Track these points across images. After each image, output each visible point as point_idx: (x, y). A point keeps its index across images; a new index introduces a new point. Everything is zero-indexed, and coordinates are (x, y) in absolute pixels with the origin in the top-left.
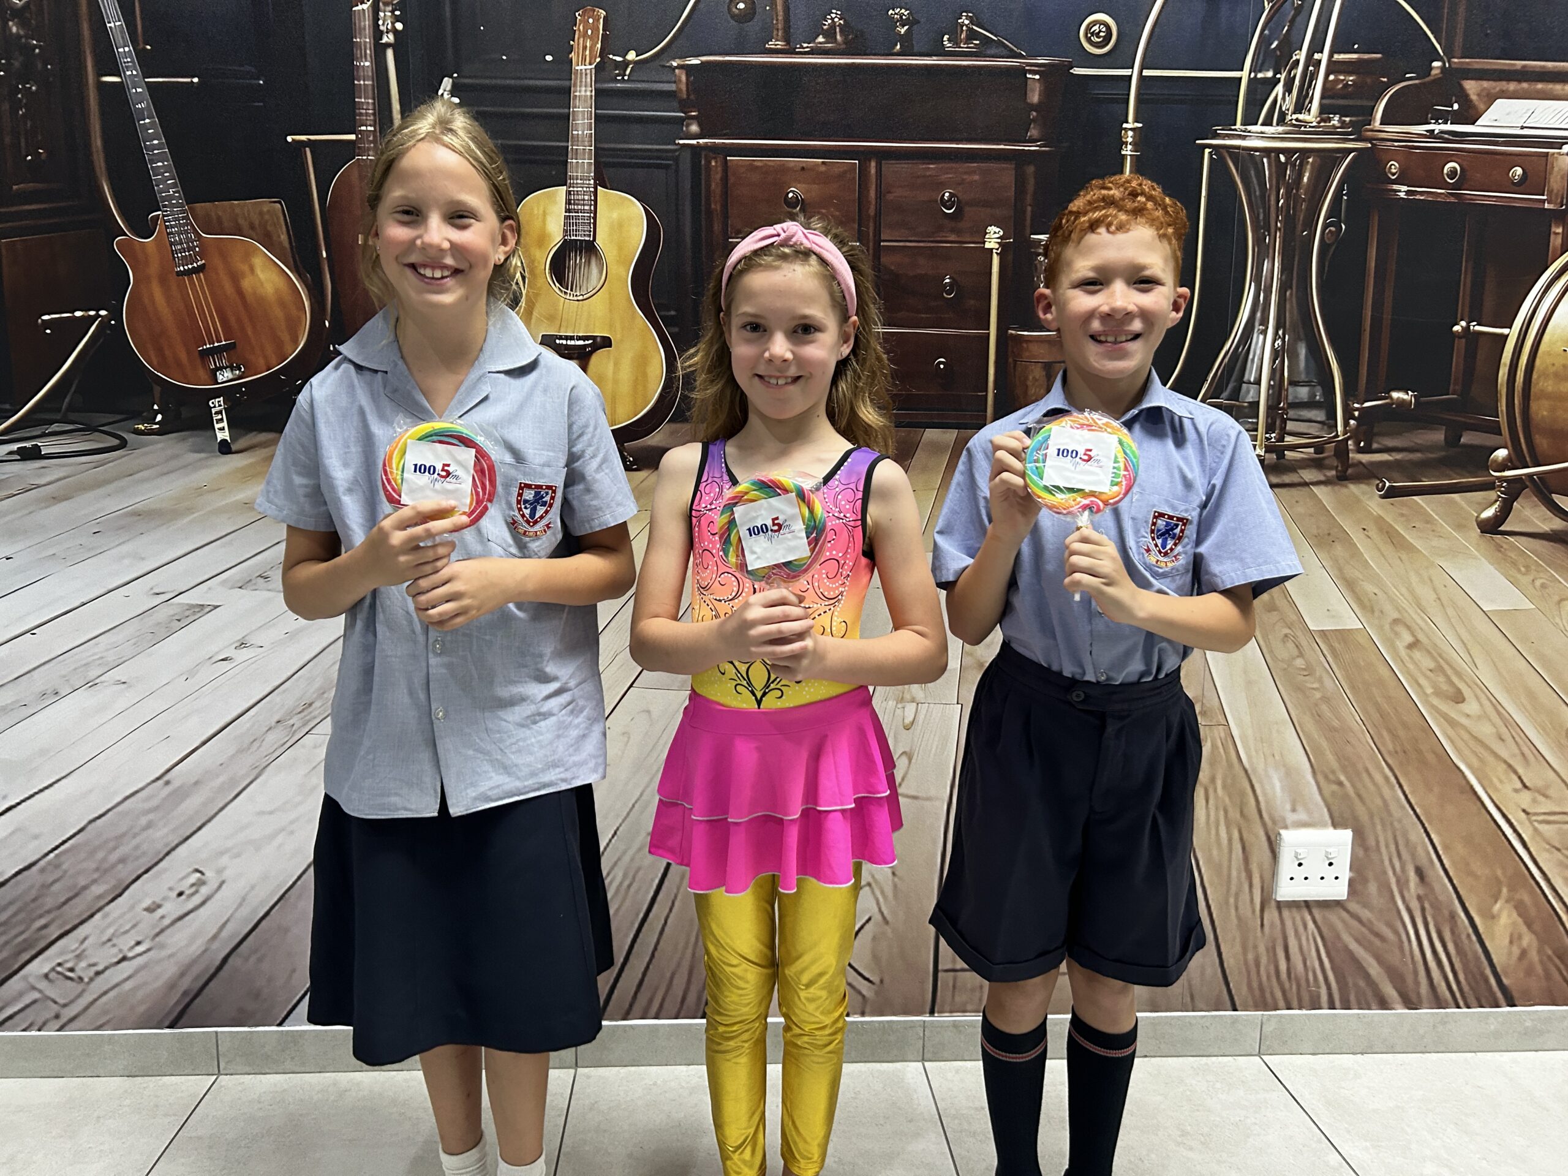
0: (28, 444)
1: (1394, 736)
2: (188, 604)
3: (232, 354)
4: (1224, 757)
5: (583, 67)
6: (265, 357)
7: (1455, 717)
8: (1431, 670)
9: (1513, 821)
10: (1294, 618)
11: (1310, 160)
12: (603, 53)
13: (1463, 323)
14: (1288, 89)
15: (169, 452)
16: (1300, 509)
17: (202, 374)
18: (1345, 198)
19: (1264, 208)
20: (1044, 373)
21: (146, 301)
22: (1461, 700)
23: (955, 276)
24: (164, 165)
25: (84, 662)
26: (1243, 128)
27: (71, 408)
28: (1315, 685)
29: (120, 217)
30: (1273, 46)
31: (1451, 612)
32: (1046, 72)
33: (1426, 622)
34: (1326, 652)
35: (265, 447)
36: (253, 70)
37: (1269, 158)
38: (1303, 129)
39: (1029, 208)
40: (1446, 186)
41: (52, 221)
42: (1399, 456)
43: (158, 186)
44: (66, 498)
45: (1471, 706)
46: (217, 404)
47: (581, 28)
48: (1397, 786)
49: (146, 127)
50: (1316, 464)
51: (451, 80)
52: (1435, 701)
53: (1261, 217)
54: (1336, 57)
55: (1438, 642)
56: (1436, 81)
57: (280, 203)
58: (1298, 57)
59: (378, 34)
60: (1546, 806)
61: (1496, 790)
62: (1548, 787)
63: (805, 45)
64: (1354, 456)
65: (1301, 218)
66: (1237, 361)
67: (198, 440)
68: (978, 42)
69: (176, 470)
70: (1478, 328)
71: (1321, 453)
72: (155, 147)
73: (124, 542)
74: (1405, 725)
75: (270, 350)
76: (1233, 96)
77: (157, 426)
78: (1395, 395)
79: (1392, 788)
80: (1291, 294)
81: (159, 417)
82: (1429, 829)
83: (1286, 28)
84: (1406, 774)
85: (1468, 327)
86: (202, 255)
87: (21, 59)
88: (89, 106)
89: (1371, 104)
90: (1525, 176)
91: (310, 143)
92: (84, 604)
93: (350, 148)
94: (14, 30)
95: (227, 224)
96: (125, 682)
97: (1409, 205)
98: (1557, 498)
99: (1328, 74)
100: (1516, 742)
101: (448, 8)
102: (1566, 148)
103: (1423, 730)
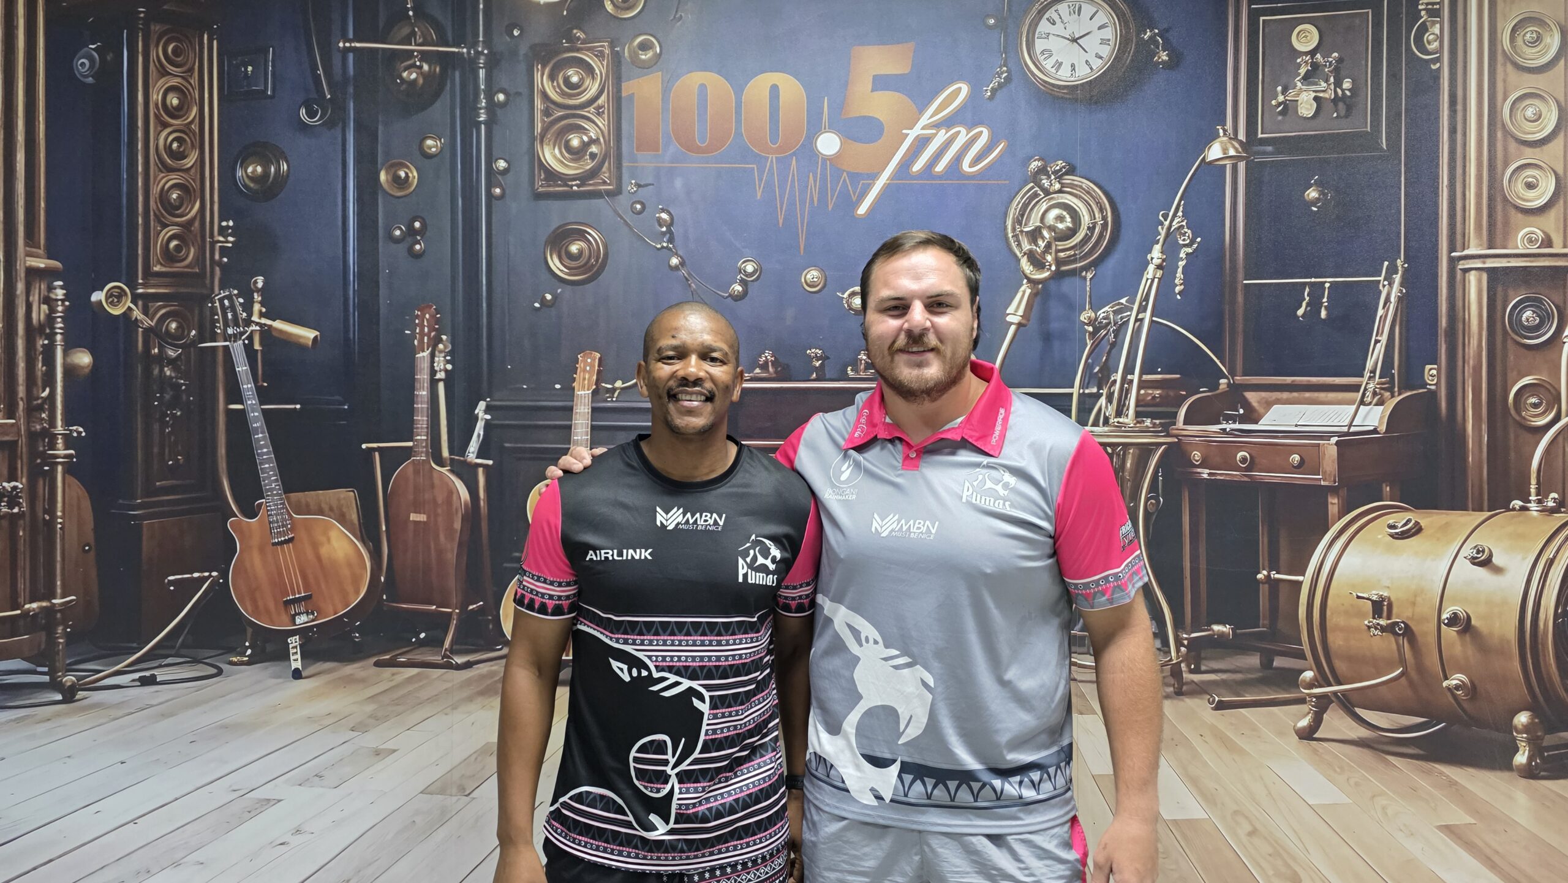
2: (257, 799)
3: (308, 602)
5: (583, 392)
6: (333, 605)
8: (1270, 855)
11: (1131, 451)
12: (597, 383)
13: (1265, 572)
14: (1110, 399)
15: (255, 679)
17: (285, 618)
18: (1161, 478)
21: (248, 563)
24: (270, 467)
25: (172, 846)
27: (183, 646)
28: (1173, 867)
29: (234, 504)
31: (1281, 805)
33: (1261, 813)
34: (1178, 837)
35: (329, 673)
36: (340, 398)
38: (1123, 429)
40: (1238, 469)
41: (181, 507)
43: (264, 481)
44: (172, 715)
46: (294, 641)
47: (582, 365)
49: (259, 440)
51: (485, 403)
54: (1145, 377)
55: (1273, 831)
56: (1224, 393)
57: (353, 491)
58: (1115, 378)
59: (433, 372)
64: (1187, 676)
67: (276, 667)
69: (257, 692)
70: (1277, 576)
72: (264, 454)
73: (212, 749)
75: (338, 598)
76: (1068, 406)
77: (247, 659)
78: (1217, 628)
81: (249, 652)
83: (1105, 358)
85: (1269, 576)
86: (292, 530)
87: (171, 393)
88: (218, 425)
89: (1174, 410)
90: (1302, 461)
91: (379, 449)
92: (176, 799)
93: (408, 453)
94: (168, 373)
95: (313, 507)
96: (202, 863)
97: (1211, 483)
98: (1359, 711)
99: (1139, 388)
101: (485, 354)
102: (1334, 440)
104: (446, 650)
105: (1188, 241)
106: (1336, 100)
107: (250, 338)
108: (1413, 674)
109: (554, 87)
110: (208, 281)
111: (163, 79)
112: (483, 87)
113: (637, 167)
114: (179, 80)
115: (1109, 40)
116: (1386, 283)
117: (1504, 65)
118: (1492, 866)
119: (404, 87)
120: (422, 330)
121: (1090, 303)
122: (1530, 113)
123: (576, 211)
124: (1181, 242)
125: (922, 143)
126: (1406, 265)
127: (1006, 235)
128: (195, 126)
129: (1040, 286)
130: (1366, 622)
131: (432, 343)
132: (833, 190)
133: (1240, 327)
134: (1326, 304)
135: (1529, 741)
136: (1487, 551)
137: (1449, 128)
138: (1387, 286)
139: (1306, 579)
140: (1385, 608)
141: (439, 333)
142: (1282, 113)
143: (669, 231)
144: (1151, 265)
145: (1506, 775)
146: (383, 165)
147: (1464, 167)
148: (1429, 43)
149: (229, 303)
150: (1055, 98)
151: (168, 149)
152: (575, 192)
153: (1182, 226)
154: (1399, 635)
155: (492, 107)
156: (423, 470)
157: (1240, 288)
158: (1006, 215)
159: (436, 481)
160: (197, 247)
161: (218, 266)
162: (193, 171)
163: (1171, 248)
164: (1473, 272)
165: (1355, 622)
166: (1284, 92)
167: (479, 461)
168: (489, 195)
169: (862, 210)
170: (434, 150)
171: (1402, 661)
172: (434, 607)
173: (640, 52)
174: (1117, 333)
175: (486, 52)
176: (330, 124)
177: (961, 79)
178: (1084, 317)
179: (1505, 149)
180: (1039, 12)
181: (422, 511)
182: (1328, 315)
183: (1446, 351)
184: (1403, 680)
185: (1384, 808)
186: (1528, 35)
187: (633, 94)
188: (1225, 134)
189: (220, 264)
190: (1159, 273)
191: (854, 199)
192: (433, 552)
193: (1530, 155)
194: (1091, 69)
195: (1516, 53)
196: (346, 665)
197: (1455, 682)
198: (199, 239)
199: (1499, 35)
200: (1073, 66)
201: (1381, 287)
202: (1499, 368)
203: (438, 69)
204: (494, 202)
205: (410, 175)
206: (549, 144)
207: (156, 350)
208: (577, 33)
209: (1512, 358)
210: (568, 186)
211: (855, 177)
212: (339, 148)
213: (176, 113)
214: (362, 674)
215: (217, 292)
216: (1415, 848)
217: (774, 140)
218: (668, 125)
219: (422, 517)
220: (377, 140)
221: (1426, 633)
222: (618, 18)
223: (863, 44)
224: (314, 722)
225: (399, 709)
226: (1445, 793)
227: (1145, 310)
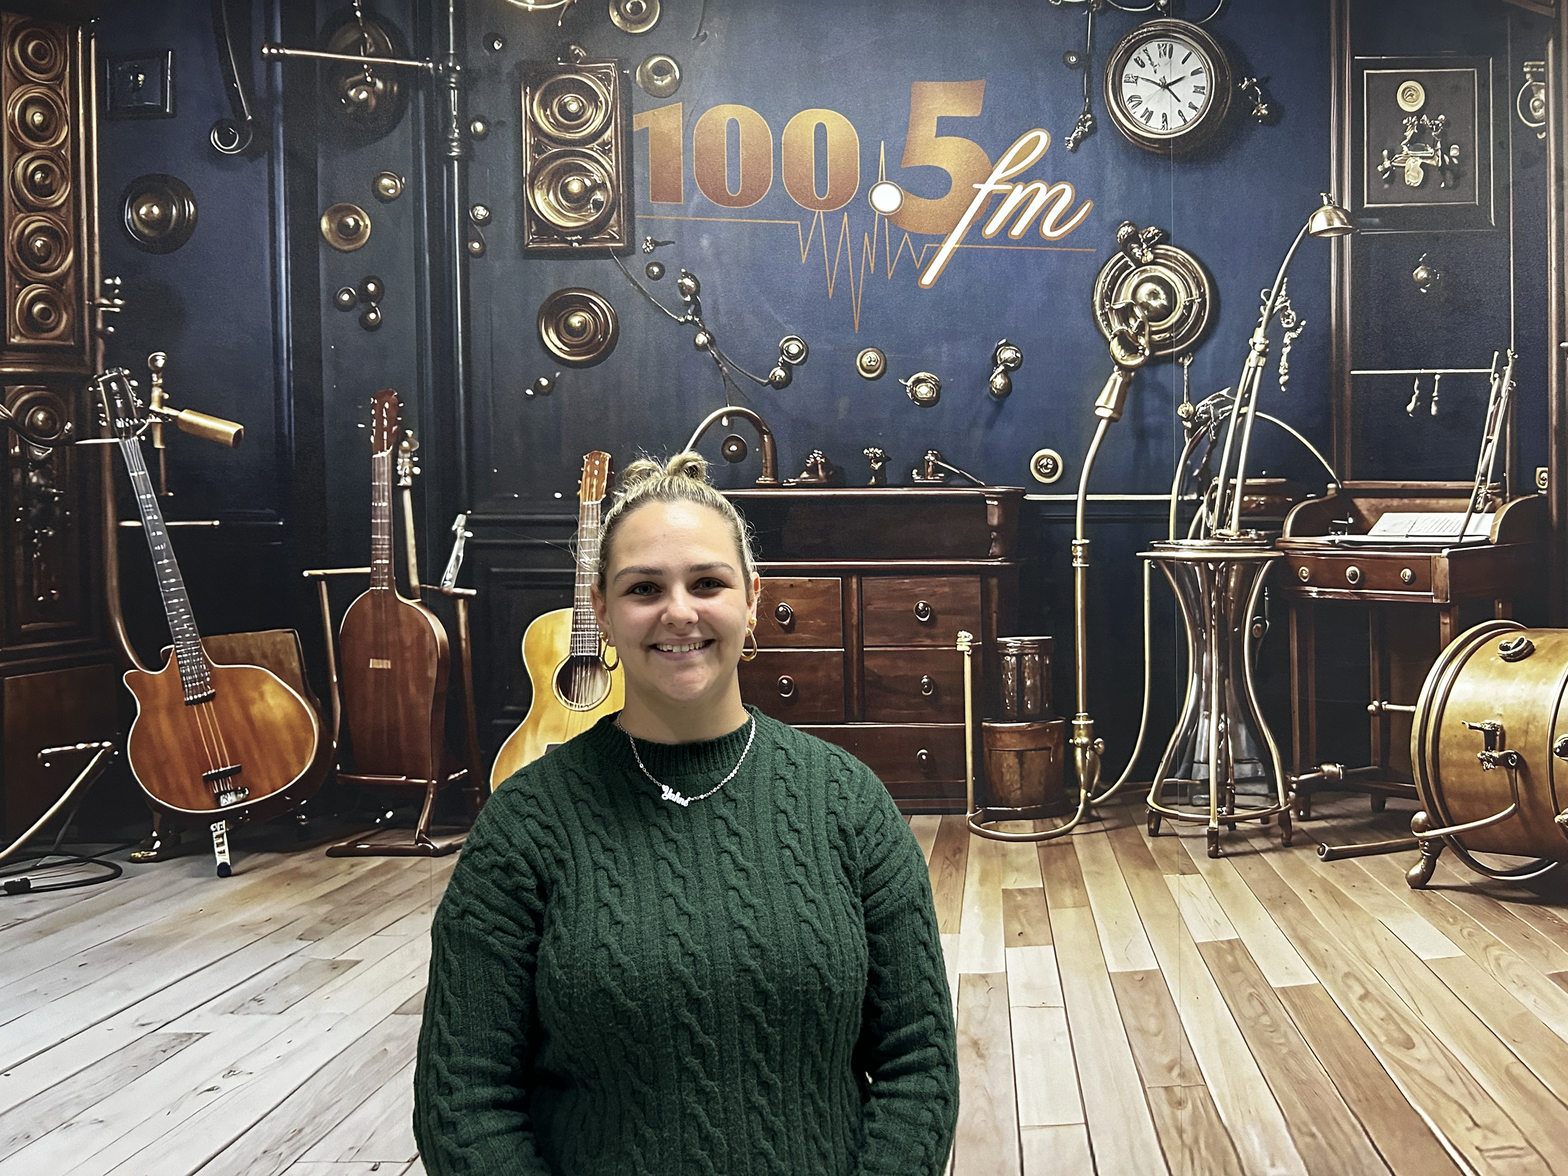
0: (17, 879)
1: (1357, 1085)
2: (175, 1034)
3: (237, 778)
4: (1204, 1116)
5: (590, 503)
6: (271, 780)
7: (1408, 1063)
8: (1382, 1019)
9: (1469, 1159)
10: (1256, 976)
11: (1235, 567)
12: (608, 490)
13: (1376, 703)
14: (1211, 508)
15: (166, 878)
16: (1254, 876)
17: (206, 799)
18: (1267, 598)
19: (1199, 609)
20: (1017, 761)
21: (152, 730)
22: (1411, 1045)
23: (931, 675)
24: (180, 602)
25: (60, 1102)
26: (1176, 542)
27: (65, 841)
28: (1282, 1041)
29: (130, 651)
30: (1196, 473)
31: (1393, 962)
33: (1372, 973)
34: (1288, 1008)
35: (266, 868)
36: (273, 512)
37: (1199, 566)
38: (1226, 541)
39: (995, 615)
40: (1348, 586)
41: (59, 658)
42: (1334, 823)
43: (172, 621)
44: (53, 932)
45: (1420, 1052)
46: (219, 828)
47: (588, 469)
48: (1364, 1134)
49: (163, 567)
50: (1264, 833)
51: (465, 517)
52: (1389, 1048)
53: (1198, 616)
54: (1249, 481)
55: (1386, 993)
56: (1333, 499)
57: (293, 632)
58: (1216, 482)
59: (396, 478)
60: (1495, 1142)
61: (1452, 1131)
62: (1495, 1123)
63: (791, 480)
64: (1296, 825)
65: (1232, 617)
66: (1187, 744)
67: (196, 864)
68: (942, 475)
69: (171, 896)
70: (1389, 707)
71: (1268, 823)
72: (171, 585)
73: (111, 974)
74: (1362, 1072)
75: (275, 772)
76: (1165, 515)
77: (155, 853)
78: (1326, 768)
79: (1360, 1136)
80: (1229, 683)
81: (158, 844)
83: (1205, 459)
84: (1370, 1121)
85: (1381, 706)
86: (212, 684)
87: (39, 506)
88: (107, 548)
89: (1282, 520)
90: (1413, 577)
91: (325, 577)
92: (63, 1041)
93: (365, 581)
94: (35, 480)
95: (240, 654)
96: (101, 1121)
97: (1321, 603)
98: (1474, 855)
99: (1243, 495)
100: (1464, 1083)
101: (463, 454)
102: (1445, 552)
103: (1381, 1077)
104: (420, 832)
105: (1292, 325)
106: (1443, 168)
107: (149, 433)
108: (1526, 809)
109: (546, 116)
110: (87, 358)
111: (20, 89)
112: (455, 113)
113: (652, 220)
114: (43, 90)
115: (1203, 88)
116: (1497, 375)
119: (350, 110)
120: (380, 423)
121: (1188, 394)
123: (576, 273)
124: (1285, 325)
125: (996, 200)
126: (1516, 356)
127: (1094, 312)
128: (66, 152)
129: (1133, 374)
130: (1479, 755)
131: (393, 440)
132: (893, 255)
133: (1348, 424)
134: (1436, 399)
138: (1497, 380)
139: (1418, 710)
140: (1498, 738)
141: (403, 427)
142: (1387, 181)
143: (694, 301)
144: (1253, 351)
146: (325, 209)
148: (1535, 109)
149: (118, 386)
150: (1146, 154)
151: (29, 179)
152: (576, 248)
153: (1286, 307)
154: (1512, 767)
155: (467, 138)
156: (385, 602)
157: (1347, 378)
158: (1093, 289)
159: (403, 617)
160: (70, 312)
161: (102, 338)
162: (64, 210)
163: (1274, 333)
165: (1468, 755)
166: (1390, 157)
167: (459, 591)
168: (466, 252)
169: (928, 279)
170: (392, 191)
171: (1515, 797)
172: (404, 778)
173: (656, 77)
175: (458, 68)
176: (250, 154)
177: (1037, 126)
178: (1183, 410)
180: (1126, 51)
181: (385, 656)
182: (1438, 411)
183: (1557, 451)
184: (1516, 817)
185: (1497, 959)
187: (647, 128)
188: (1329, 203)
189: (103, 334)
190: (1263, 361)
191: (918, 266)
192: (401, 711)
194: (1185, 120)
196: (290, 856)
198: (74, 302)
200: (1164, 115)
201: (1492, 381)
203: (395, 88)
204: (472, 260)
205: (361, 223)
206: (542, 189)
207: (17, 449)
208: (575, 50)
210: (566, 241)
211: (919, 239)
212: (266, 184)
213: (40, 133)
214: (313, 867)
215: (100, 372)
216: (1527, 1000)
217: (821, 191)
218: (692, 170)
219: (386, 664)
220: (316, 175)
221: (1538, 764)
222: (627, 33)
223: (925, 79)
224: (249, 931)
225: (363, 908)
226: (1557, 937)
227: (1247, 404)
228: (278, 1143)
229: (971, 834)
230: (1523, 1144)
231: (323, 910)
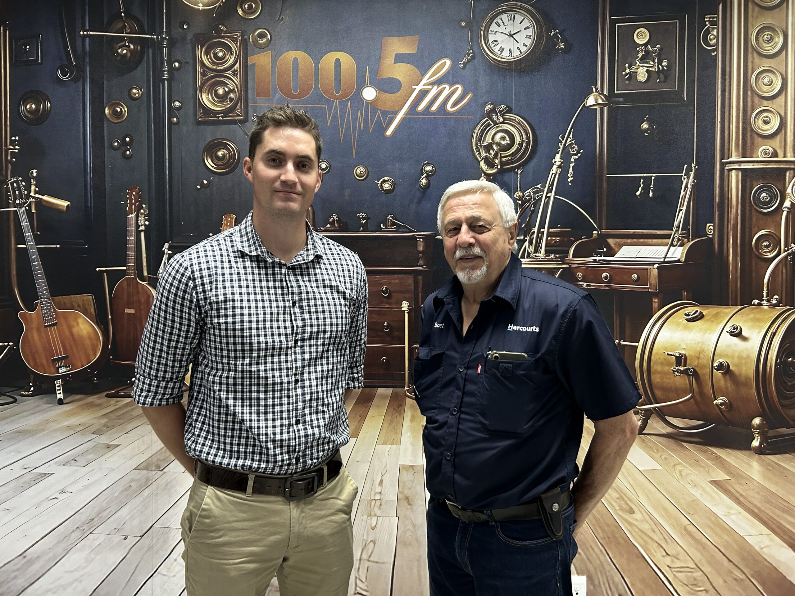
1: (603, 530)
2: (39, 473)
3: (66, 360)
6: (81, 362)
7: (631, 521)
8: (617, 499)
9: (663, 571)
14: (531, 243)
15: (36, 404)
17: (53, 369)
21: (30, 338)
22: (632, 512)
23: (388, 322)
24: (42, 281)
29: (22, 303)
30: (523, 226)
32: (425, 238)
35: (79, 401)
36: (83, 241)
38: (538, 260)
39: (420, 294)
40: (603, 283)
43: (39, 290)
45: (638, 515)
46: (58, 383)
47: (225, 222)
48: (606, 555)
49: (35, 266)
51: (168, 243)
52: (621, 513)
54: (551, 230)
55: (619, 485)
56: (596, 239)
57: (92, 296)
58: (534, 230)
59: (138, 226)
60: (678, 564)
61: (654, 556)
62: (678, 554)
63: (321, 228)
67: (48, 398)
68: (395, 226)
69: (38, 412)
70: (624, 343)
72: (40, 274)
73: (12, 445)
74: (607, 524)
75: (83, 358)
77: (31, 393)
79: (604, 555)
81: (32, 389)
82: (623, 575)
83: (528, 219)
84: (610, 549)
85: (620, 342)
86: (56, 318)
88: (12, 257)
89: (567, 249)
90: (638, 278)
91: (106, 271)
93: (124, 273)
95: (68, 305)
96: (8, 510)
98: (669, 418)
99: (548, 236)
100: (661, 533)
101: (168, 216)
102: (656, 266)
103: (616, 527)
105: (575, 152)
106: (659, 72)
107: (30, 206)
108: (697, 397)
109: (208, 59)
110: (4, 173)
112: (166, 58)
113: (257, 106)
115: (531, 36)
116: (685, 177)
117: (752, 53)
118: (739, 503)
119: (119, 58)
120: (131, 201)
121: (520, 187)
122: (766, 81)
123: (221, 132)
124: (572, 152)
125: (423, 94)
126: (697, 167)
127: (472, 147)
129: (491, 177)
130: (672, 368)
131: (137, 209)
132: (372, 121)
133: (605, 201)
134: (652, 189)
135: (760, 434)
136: (739, 328)
137: (721, 89)
138: (686, 179)
139: (640, 345)
140: (683, 360)
141: (141, 203)
142: (627, 79)
144: (554, 165)
145: (747, 452)
146: (107, 104)
147: (730, 111)
148: (711, 40)
149: (17, 185)
150: (500, 69)
152: (221, 120)
153: (573, 143)
154: (690, 375)
155: (172, 70)
156: (133, 283)
157: (604, 179)
158: (472, 136)
159: (140, 290)
161: (10, 164)
163: (566, 157)
164: (734, 171)
165: (666, 368)
166: (629, 67)
168: (170, 122)
169: (389, 132)
170: (137, 95)
171: (692, 390)
173: (259, 39)
174: (535, 205)
175: (167, 38)
176: (75, 80)
177: (446, 57)
178: (517, 194)
179: (753, 101)
180: (491, 19)
181: (132, 307)
182: (653, 195)
183: (718, 216)
184: (692, 400)
185: (680, 472)
186: (765, 37)
187: (255, 63)
188: (596, 91)
189: (11, 162)
190: (559, 170)
191: (384, 126)
193: (766, 105)
194: (521, 52)
195: (759, 46)
196: (90, 396)
197: (720, 401)
199: (750, 37)
200: (510, 50)
201: (683, 179)
202: (747, 225)
203: (139, 48)
204: (173, 126)
205: (123, 110)
206: (205, 92)
208: (221, 27)
209: (754, 220)
210: (216, 117)
211: (385, 113)
212: (81, 93)
214: (99, 401)
215: (9, 179)
216: (697, 493)
217: (338, 91)
218: (275, 82)
219: (132, 311)
220: (103, 89)
221: (705, 374)
222: (246, 19)
223: (389, 36)
224: (72, 429)
225: (121, 421)
226: (714, 462)
227: (551, 192)
228: (83, 524)
229: (408, 399)
230: (694, 566)
231: (104, 421)
